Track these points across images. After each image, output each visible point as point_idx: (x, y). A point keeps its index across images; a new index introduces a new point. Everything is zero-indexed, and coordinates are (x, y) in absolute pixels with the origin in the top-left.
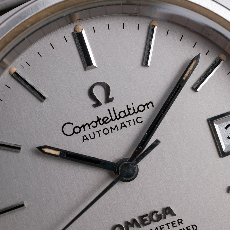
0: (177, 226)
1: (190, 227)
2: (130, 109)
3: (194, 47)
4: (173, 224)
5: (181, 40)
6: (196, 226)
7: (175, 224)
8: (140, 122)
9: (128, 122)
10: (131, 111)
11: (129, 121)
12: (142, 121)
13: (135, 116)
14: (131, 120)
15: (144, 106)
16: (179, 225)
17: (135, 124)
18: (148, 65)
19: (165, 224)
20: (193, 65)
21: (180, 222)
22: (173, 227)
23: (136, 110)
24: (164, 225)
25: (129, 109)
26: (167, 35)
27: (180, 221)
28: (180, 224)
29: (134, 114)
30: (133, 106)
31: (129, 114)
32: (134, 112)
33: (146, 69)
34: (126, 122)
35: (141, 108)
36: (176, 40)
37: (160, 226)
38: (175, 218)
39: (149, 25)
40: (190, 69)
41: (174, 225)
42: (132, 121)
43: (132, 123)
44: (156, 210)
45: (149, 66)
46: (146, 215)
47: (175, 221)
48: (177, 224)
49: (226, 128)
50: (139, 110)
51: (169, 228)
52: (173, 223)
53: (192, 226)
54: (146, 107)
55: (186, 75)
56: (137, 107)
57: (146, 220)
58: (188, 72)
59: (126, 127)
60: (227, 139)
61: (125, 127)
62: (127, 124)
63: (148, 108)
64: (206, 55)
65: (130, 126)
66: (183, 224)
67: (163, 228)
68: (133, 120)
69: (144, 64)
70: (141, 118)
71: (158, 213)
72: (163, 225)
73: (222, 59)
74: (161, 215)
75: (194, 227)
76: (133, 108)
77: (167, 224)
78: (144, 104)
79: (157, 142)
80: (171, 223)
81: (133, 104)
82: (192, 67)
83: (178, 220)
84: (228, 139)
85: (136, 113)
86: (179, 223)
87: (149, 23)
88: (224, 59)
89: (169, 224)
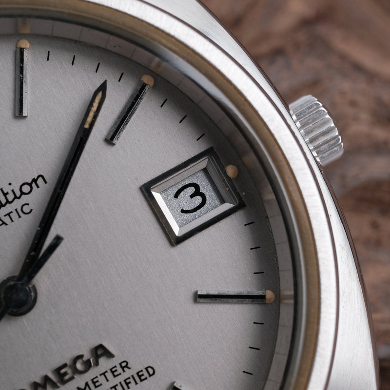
0: (120, 374)
1: (142, 371)
2: (7, 193)
3: (96, 72)
4: (113, 372)
5: (73, 64)
6: (152, 368)
7: (116, 371)
8: (28, 211)
9: (8, 217)
10: (10, 197)
11: (9, 214)
12: (31, 210)
13: (17, 204)
14: (12, 212)
15: (30, 185)
16: (124, 371)
17: (20, 217)
18: (24, 115)
19: (101, 375)
20: (97, 101)
21: (125, 366)
22: (115, 376)
23: (18, 194)
24: (99, 376)
25: (5, 194)
26: (48, 60)
27: (124, 364)
28: (125, 369)
29: (16, 200)
30: (11, 187)
31: (8, 202)
32: (16, 197)
33: (22, 122)
34: (5, 216)
35: (26, 189)
36: (65, 66)
37: (92, 380)
38: (115, 362)
39: (14, 49)
40: (94, 108)
41: (116, 373)
42: (15, 212)
43: (14, 216)
44: (81, 353)
45: (26, 117)
46: (65, 365)
47: (115, 367)
48: (120, 370)
49: (176, 196)
50: (22, 193)
51: (108, 380)
52: (113, 370)
53: (146, 369)
54: (34, 185)
55: (89, 119)
56: (19, 188)
57: (65, 374)
58: (91, 114)
59: (6, 224)
60: (181, 213)
61: (4, 225)
62: (7, 220)
63: (38, 187)
64: (119, 81)
65: (12, 221)
66: (129, 368)
67: (98, 381)
68: (16, 210)
69: (17, 114)
70: (28, 204)
71: (85, 359)
72: (97, 377)
73: (146, 82)
74: (89, 361)
75: (150, 370)
76: (13, 191)
77: (104, 374)
78: (29, 181)
79: (58, 240)
80: (109, 371)
81: (10, 184)
82: (96, 105)
83: (120, 364)
84: (183, 214)
85: (19, 198)
86: (123, 368)
87: (14, 46)
88: (149, 83)
89: (106, 374)
